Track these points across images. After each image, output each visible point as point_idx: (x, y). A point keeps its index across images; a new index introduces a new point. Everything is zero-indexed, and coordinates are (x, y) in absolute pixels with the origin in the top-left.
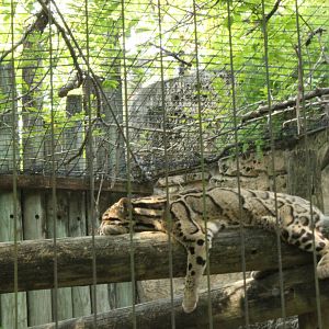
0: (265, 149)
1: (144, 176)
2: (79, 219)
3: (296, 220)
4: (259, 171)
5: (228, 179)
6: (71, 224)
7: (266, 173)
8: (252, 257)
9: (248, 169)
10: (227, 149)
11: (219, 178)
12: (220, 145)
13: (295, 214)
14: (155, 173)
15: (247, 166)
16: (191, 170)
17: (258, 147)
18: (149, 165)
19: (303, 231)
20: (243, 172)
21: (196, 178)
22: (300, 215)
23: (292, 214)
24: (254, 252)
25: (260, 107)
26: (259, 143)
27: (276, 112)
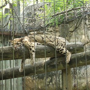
0: (59, 25)
1: (26, 31)
2: (7, 43)
3: (59, 44)
4: (57, 31)
5: (49, 33)
6: (5, 44)
7: (59, 31)
8: (49, 54)
9: (54, 30)
10: (48, 24)
11: (46, 32)
12: (46, 23)
13: (59, 42)
14: (29, 31)
15: (54, 29)
16: (38, 30)
17: (57, 24)
18: (27, 28)
19: (61, 48)
20: (53, 31)
21: (40, 32)
22: (60, 43)
23: (58, 42)
24: (49, 52)
25: (57, 13)
26: (57, 23)
27: (61, 14)
